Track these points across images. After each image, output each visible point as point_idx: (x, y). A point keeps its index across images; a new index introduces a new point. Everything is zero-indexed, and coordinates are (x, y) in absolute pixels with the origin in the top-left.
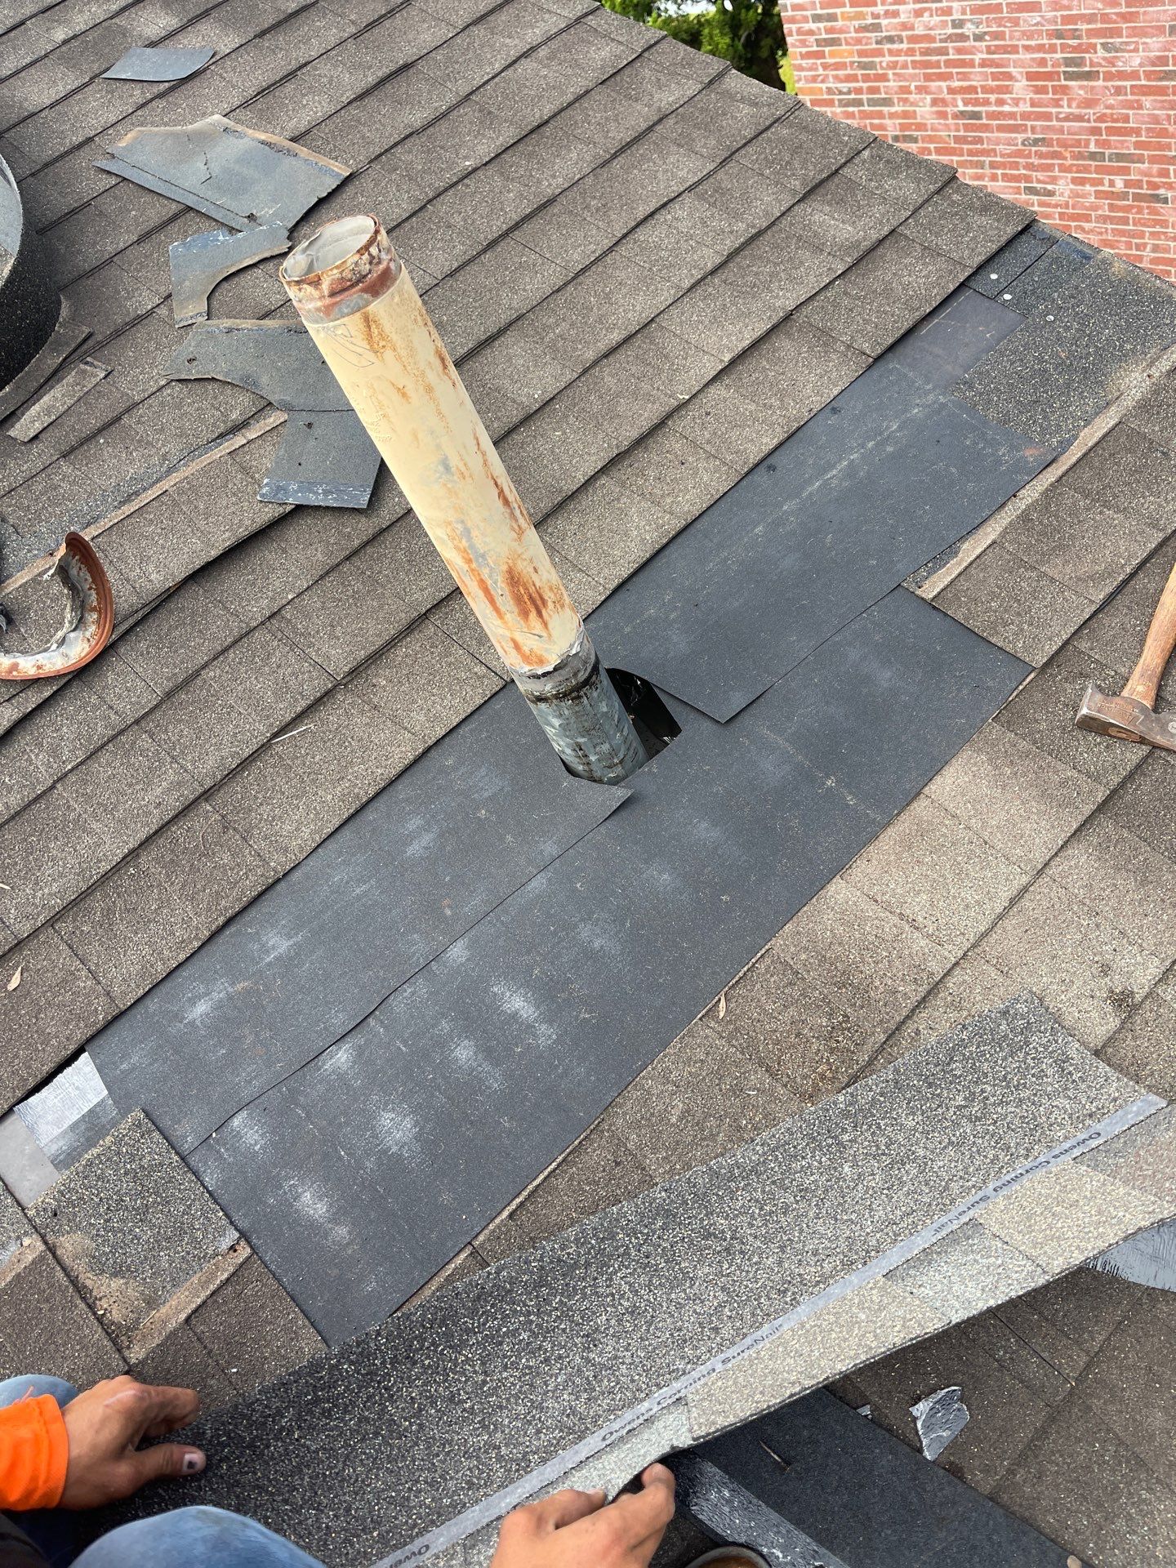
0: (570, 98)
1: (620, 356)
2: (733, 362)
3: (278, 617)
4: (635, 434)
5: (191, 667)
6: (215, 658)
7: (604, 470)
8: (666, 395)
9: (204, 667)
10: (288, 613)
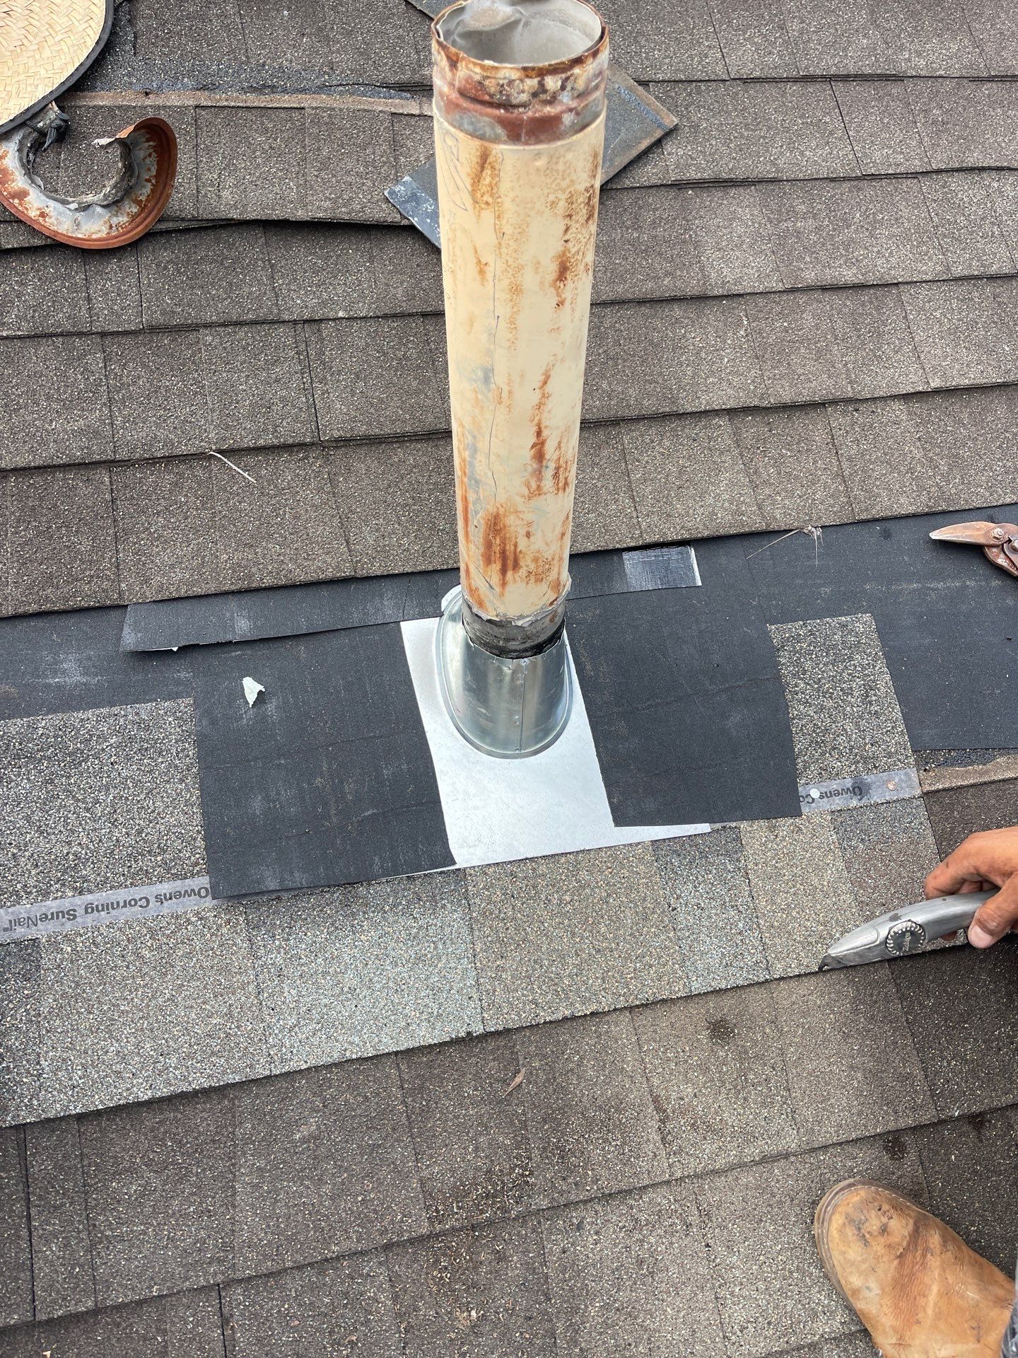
1: (836, 299)
2: (937, 392)
3: (315, 327)
4: (787, 396)
5: (193, 315)
6: (224, 325)
7: (731, 412)
8: (848, 376)
9: (206, 326)
10: (326, 330)
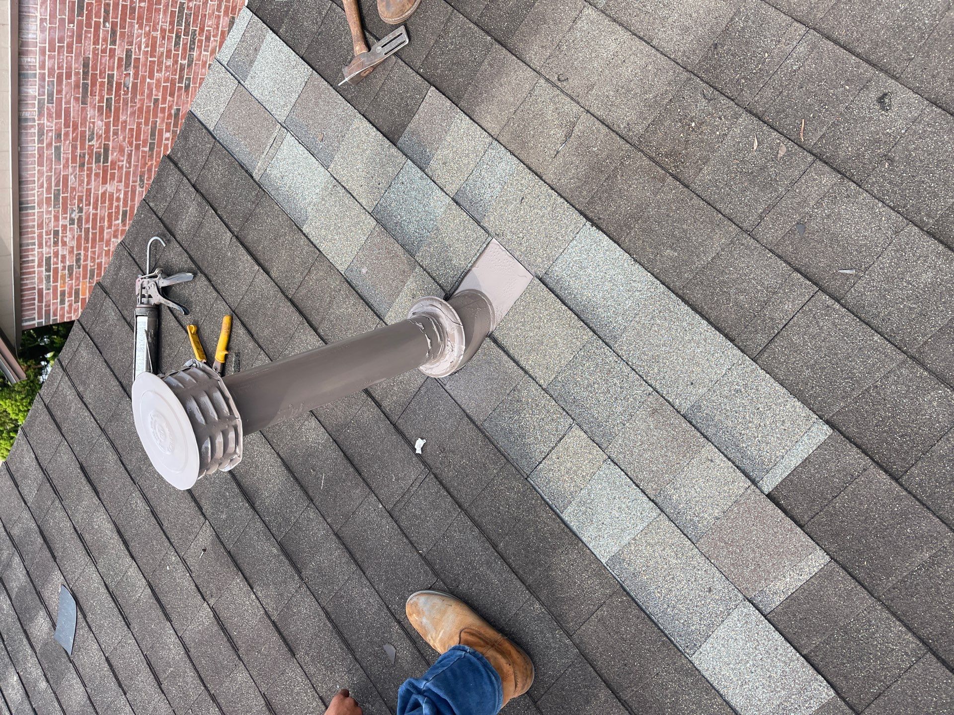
0: (108, 370)
2: (259, 264)
7: (316, 330)
10: (390, 506)
